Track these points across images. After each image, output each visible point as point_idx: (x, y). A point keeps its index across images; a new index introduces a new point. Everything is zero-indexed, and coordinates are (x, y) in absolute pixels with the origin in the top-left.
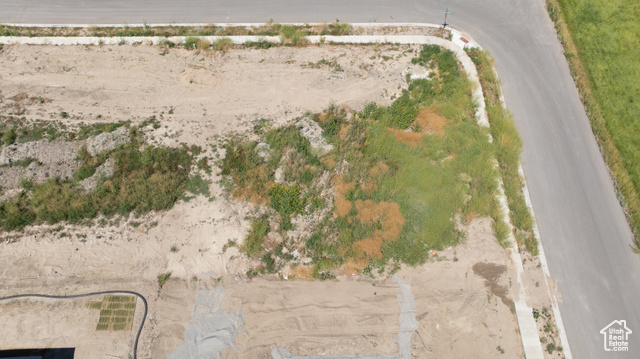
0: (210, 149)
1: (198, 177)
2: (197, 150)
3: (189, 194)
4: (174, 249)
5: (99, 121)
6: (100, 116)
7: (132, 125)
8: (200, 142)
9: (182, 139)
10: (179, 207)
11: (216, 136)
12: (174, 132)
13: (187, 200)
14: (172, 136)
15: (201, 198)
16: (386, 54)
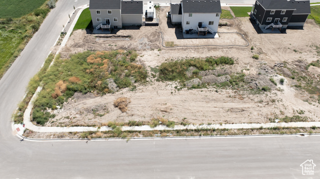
0: (153, 80)
1: (155, 73)
2: (158, 80)
3: (157, 68)
4: (158, 55)
5: (201, 90)
6: (202, 91)
7: (186, 88)
8: (157, 83)
9: (164, 84)
10: (160, 64)
11: (151, 85)
12: (168, 86)
13: (157, 66)
14: (169, 84)
15: (153, 67)
16: (67, 120)
